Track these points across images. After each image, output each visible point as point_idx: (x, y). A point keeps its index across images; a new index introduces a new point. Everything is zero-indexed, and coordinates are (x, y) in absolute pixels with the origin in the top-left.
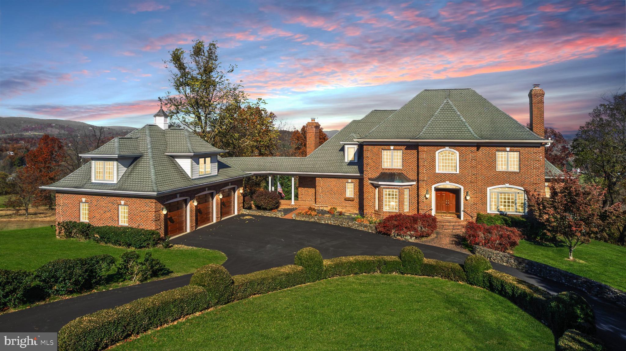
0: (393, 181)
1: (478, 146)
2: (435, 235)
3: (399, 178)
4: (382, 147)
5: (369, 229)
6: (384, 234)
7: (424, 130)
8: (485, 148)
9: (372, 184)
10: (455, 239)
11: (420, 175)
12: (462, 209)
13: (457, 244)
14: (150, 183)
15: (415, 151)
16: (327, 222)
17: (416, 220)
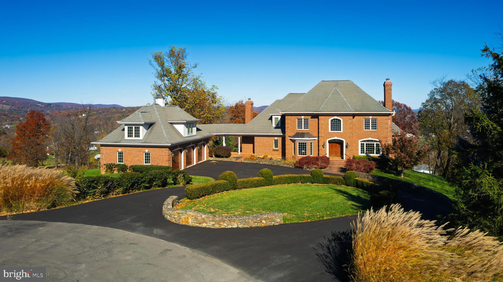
0: (304, 137)
1: (354, 115)
2: (329, 168)
3: (307, 135)
4: (297, 117)
5: (290, 166)
6: (300, 168)
7: (322, 106)
8: (357, 117)
9: (291, 140)
10: (340, 170)
11: (320, 134)
12: (344, 153)
13: (341, 171)
14: (164, 139)
15: (317, 119)
16: (264, 163)
17: (318, 159)
